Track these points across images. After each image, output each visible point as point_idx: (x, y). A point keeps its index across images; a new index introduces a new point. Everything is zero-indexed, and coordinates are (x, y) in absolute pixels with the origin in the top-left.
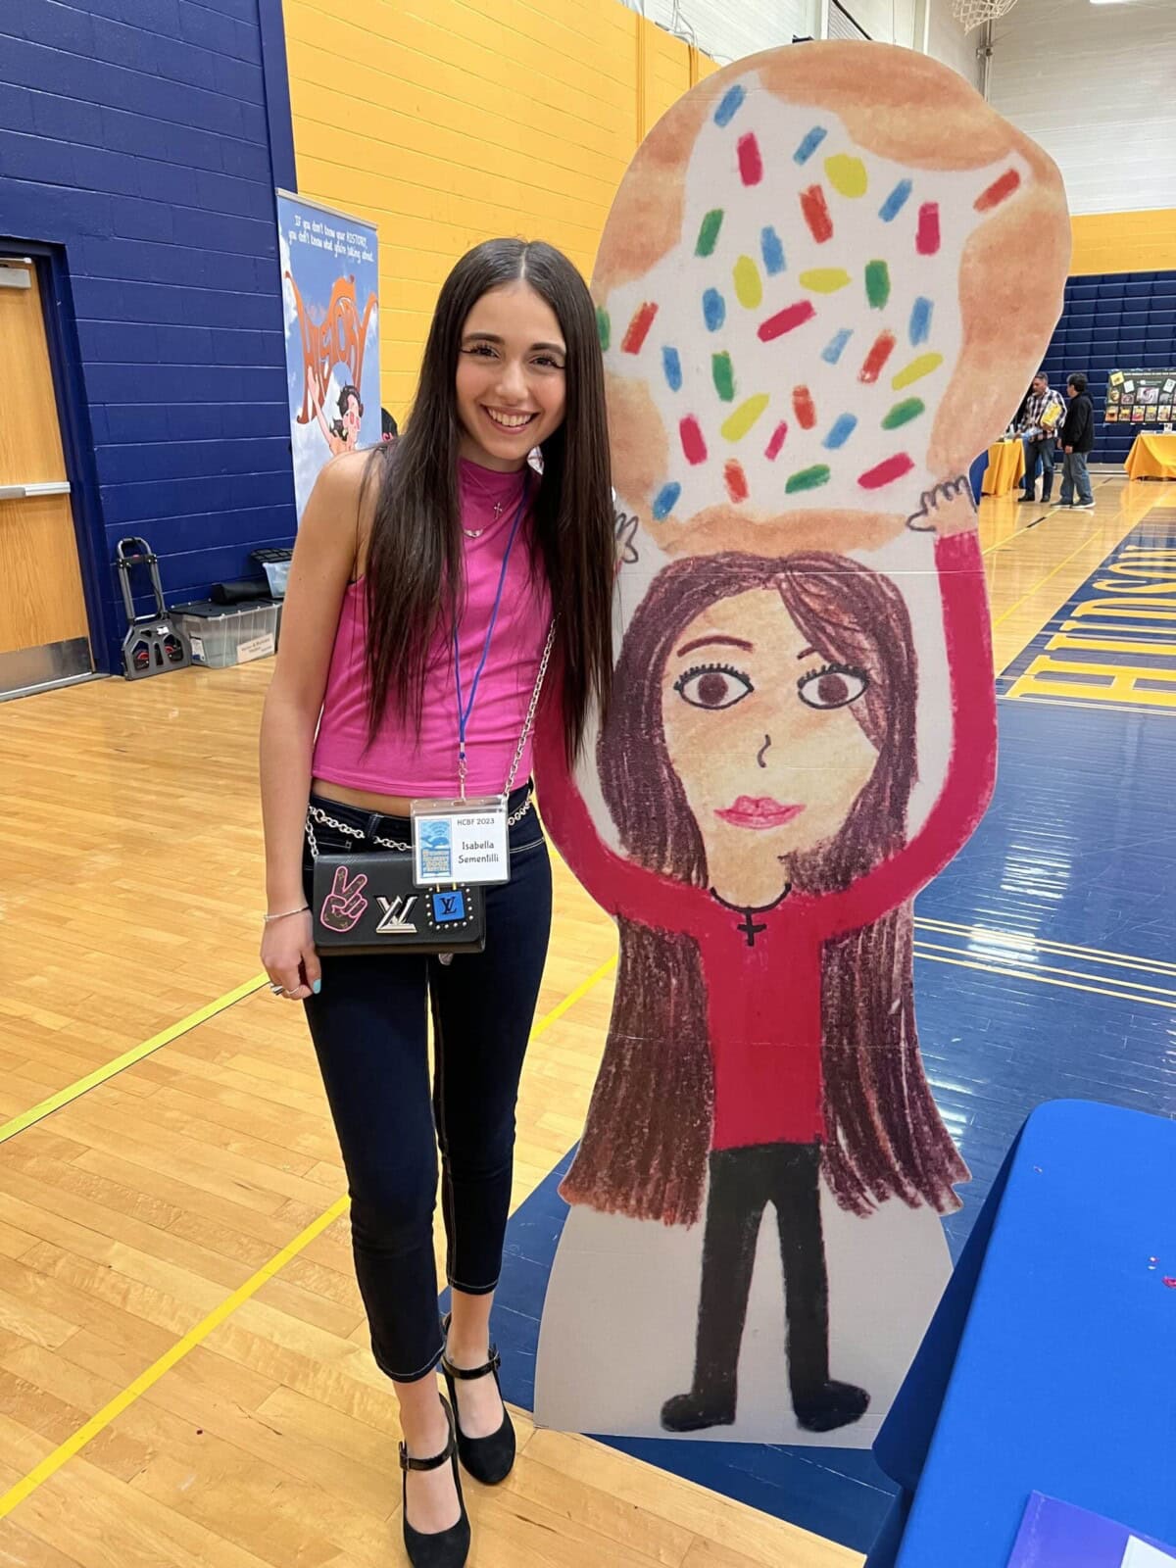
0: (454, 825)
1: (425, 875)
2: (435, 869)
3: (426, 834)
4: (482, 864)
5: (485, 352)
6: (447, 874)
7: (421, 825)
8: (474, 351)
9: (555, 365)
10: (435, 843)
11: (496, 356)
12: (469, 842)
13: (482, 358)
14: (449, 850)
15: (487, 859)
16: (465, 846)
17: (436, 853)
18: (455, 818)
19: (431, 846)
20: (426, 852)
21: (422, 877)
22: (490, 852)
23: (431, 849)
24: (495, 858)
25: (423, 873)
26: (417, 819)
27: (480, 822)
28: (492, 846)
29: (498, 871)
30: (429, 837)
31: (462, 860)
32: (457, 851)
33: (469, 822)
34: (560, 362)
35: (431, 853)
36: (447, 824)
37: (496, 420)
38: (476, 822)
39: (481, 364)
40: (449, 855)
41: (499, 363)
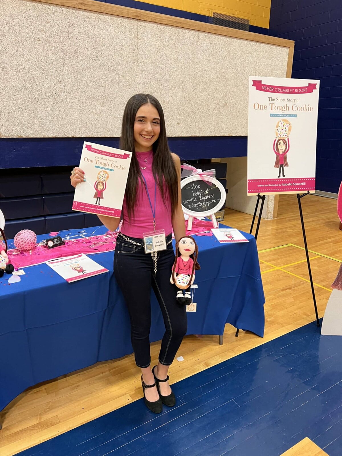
0: (153, 238)
1: (148, 251)
2: (150, 249)
3: (147, 241)
4: (161, 246)
5: (141, 121)
6: (153, 250)
7: (146, 239)
8: (138, 121)
9: (158, 123)
10: (149, 243)
11: (144, 122)
12: (157, 242)
13: (140, 122)
14: (153, 244)
15: (161, 245)
16: (156, 243)
17: (150, 245)
18: (153, 236)
19: (148, 244)
20: (147, 245)
21: (147, 251)
22: (162, 243)
23: (148, 245)
24: (163, 244)
25: (147, 250)
26: (145, 238)
27: (159, 236)
28: (162, 242)
29: (164, 247)
30: (148, 242)
31: (156, 246)
32: (154, 244)
33: (157, 237)
34: (159, 122)
35: (149, 245)
36: (152, 238)
37: (144, 137)
38: (158, 237)
39: (141, 124)
40: (153, 245)
41: (145, 123)
